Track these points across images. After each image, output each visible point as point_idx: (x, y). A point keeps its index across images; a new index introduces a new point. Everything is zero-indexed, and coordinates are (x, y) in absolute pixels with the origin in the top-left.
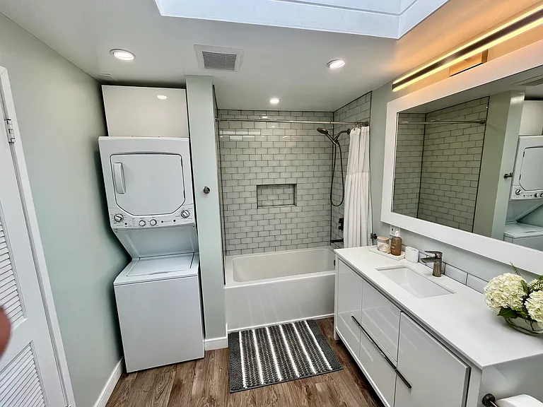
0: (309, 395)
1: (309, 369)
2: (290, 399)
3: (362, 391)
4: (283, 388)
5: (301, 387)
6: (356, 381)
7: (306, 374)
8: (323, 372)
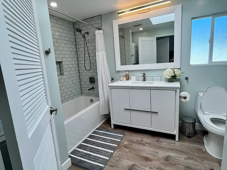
0: (126, 147)
1: (117, 141)
2: (122, 153)
3: (136, 134)
4: (116, 153)
5: (121, 148)
6: (132, 133)
7: (118, 143)
8: (122, 138)
